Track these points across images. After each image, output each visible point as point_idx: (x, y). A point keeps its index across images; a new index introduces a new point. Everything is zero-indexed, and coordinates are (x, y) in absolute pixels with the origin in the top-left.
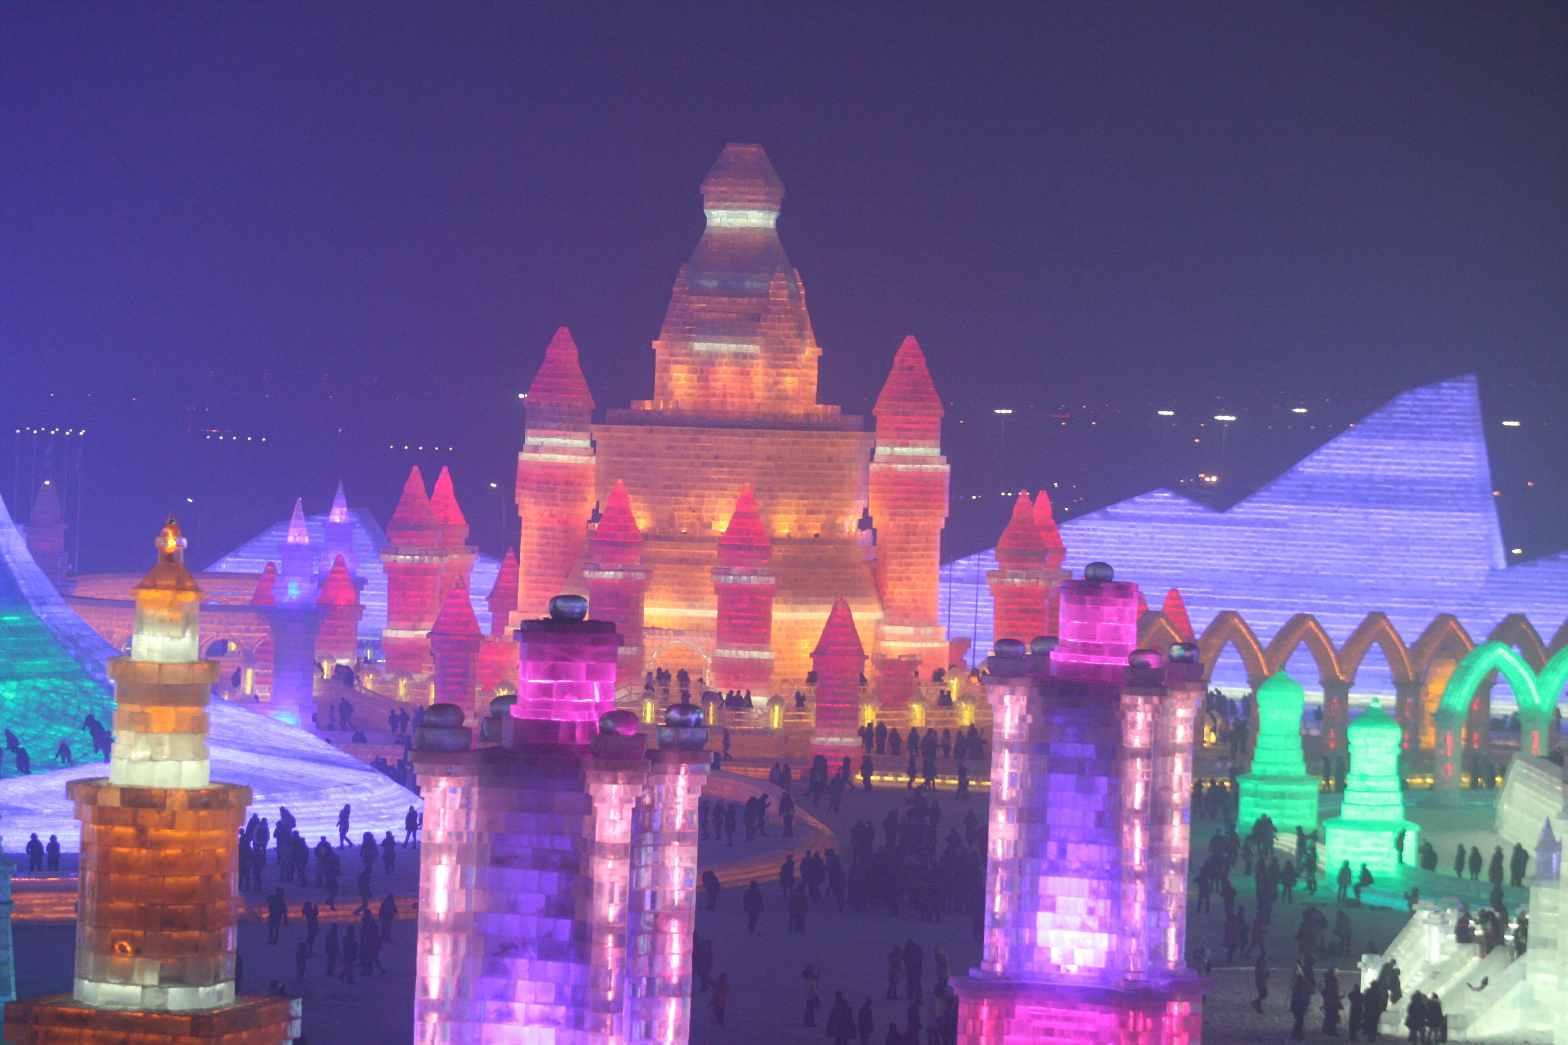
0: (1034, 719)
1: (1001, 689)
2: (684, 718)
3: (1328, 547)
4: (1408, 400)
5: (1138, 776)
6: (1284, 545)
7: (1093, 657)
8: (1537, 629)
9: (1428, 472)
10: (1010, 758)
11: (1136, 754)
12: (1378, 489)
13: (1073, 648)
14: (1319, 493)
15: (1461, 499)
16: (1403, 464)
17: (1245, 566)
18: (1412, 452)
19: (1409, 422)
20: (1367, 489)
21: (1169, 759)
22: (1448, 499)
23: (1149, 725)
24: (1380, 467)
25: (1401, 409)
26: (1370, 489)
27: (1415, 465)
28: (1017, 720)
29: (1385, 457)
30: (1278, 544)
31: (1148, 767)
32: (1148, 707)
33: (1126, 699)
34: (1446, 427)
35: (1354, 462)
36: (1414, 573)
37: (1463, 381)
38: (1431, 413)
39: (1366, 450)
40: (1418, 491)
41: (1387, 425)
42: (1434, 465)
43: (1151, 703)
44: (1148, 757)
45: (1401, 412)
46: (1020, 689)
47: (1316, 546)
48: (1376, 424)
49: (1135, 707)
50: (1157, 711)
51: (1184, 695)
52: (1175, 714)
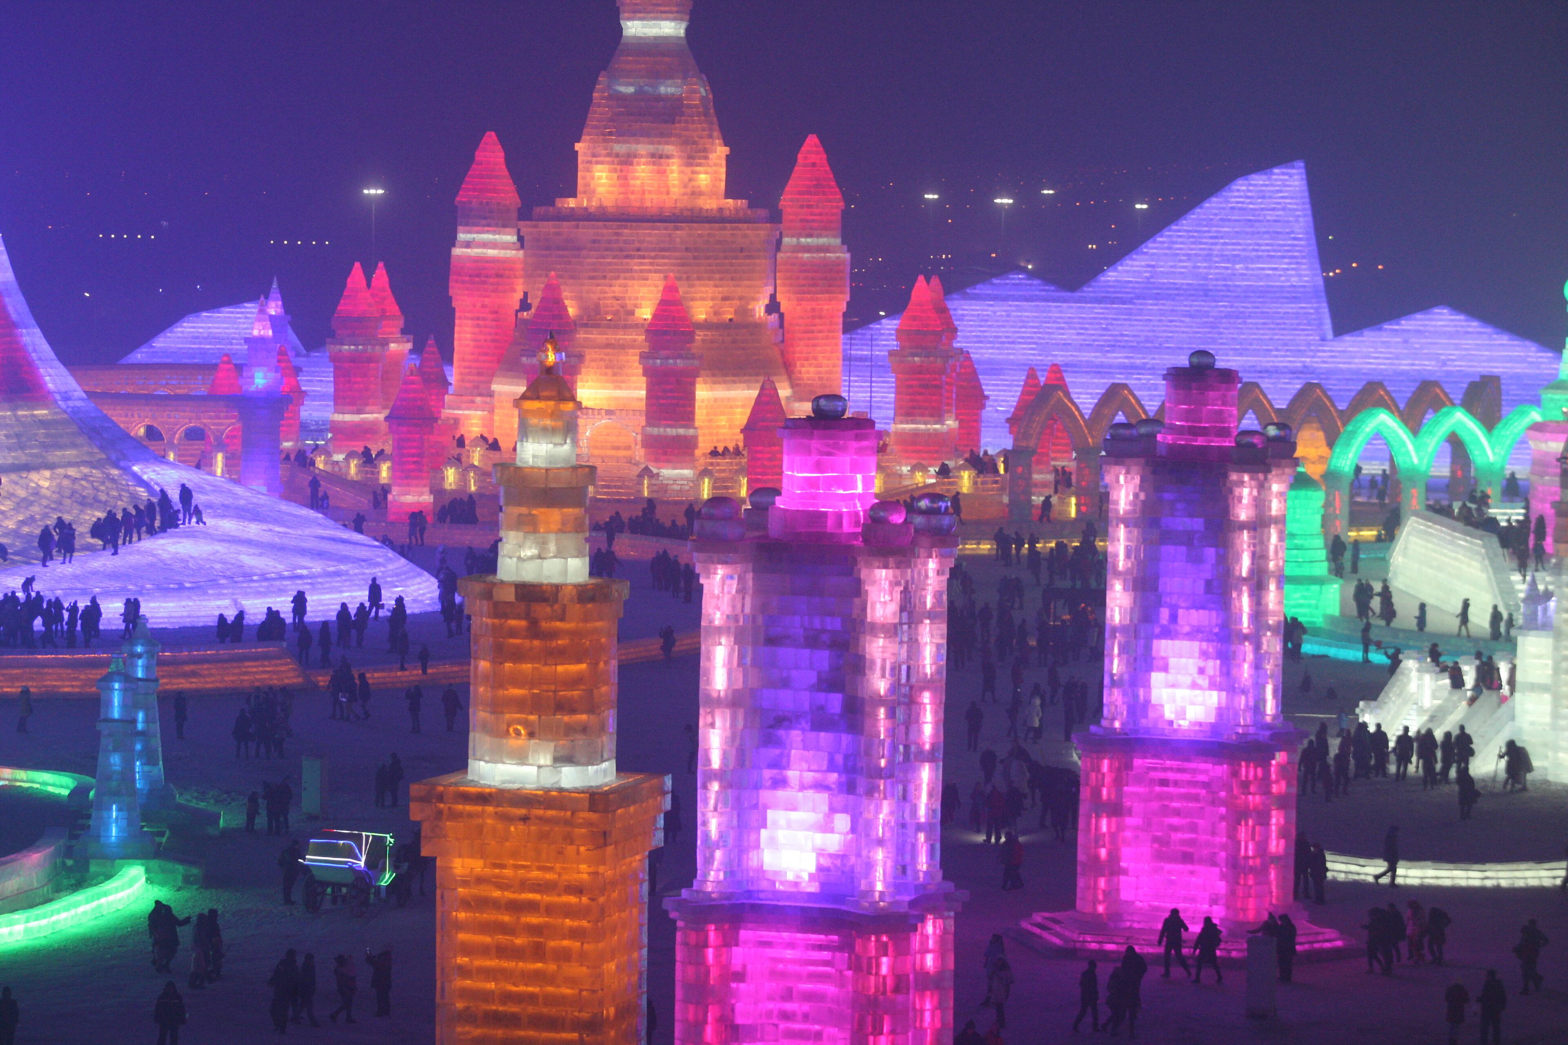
0: (1147, 495)
1: (1117, 469)
2: (935, 505)
3: (1171, 321)
4: (1242, 185)
5: (1245, 546)
6: (1130, 320)
7: (1200, 439)
8: (1393, 395)
9: (1263, 251)
10: (1125, 532)
11: (1242, 526)
12: (1217, 268)
13: (1179, 430)
14: (1162, 272)
15: (1292, 276)
16: (1239, 244)
17: (1095, 340)
18: (1247, 233)
19: (1244, 206)
20: (1205, 268)
21: (1266, 530)
22: (1281, 276)
23: (1255, 499)
24: (1218, 247)
25: (1237, 194)
26: (1210, 268)
27: (1250, 245)
28: (1131, 497)
29: (1222, 238)
30: (1125, 320)
31: (1254, 538)
32: (1253, 483)
33: (1234, 477)
34: (1278, 210)
35: (1193, 243)
36: (1251, 344)
37: (1293, 168)
38: (1263, 197)
39: (1205, 232)
40: (1253, 269)
41: (1224, 209)
42: (1267, 245)
43: (1257, 479)
44: (1255, 529)
45: (1236, 197)
46: (1134, 469)
47: (1160, 321)
48: (1214, 208)
49: (1241, 483)
50: (1262, 487)
51: (1280, 471)
52: (1270, 488)
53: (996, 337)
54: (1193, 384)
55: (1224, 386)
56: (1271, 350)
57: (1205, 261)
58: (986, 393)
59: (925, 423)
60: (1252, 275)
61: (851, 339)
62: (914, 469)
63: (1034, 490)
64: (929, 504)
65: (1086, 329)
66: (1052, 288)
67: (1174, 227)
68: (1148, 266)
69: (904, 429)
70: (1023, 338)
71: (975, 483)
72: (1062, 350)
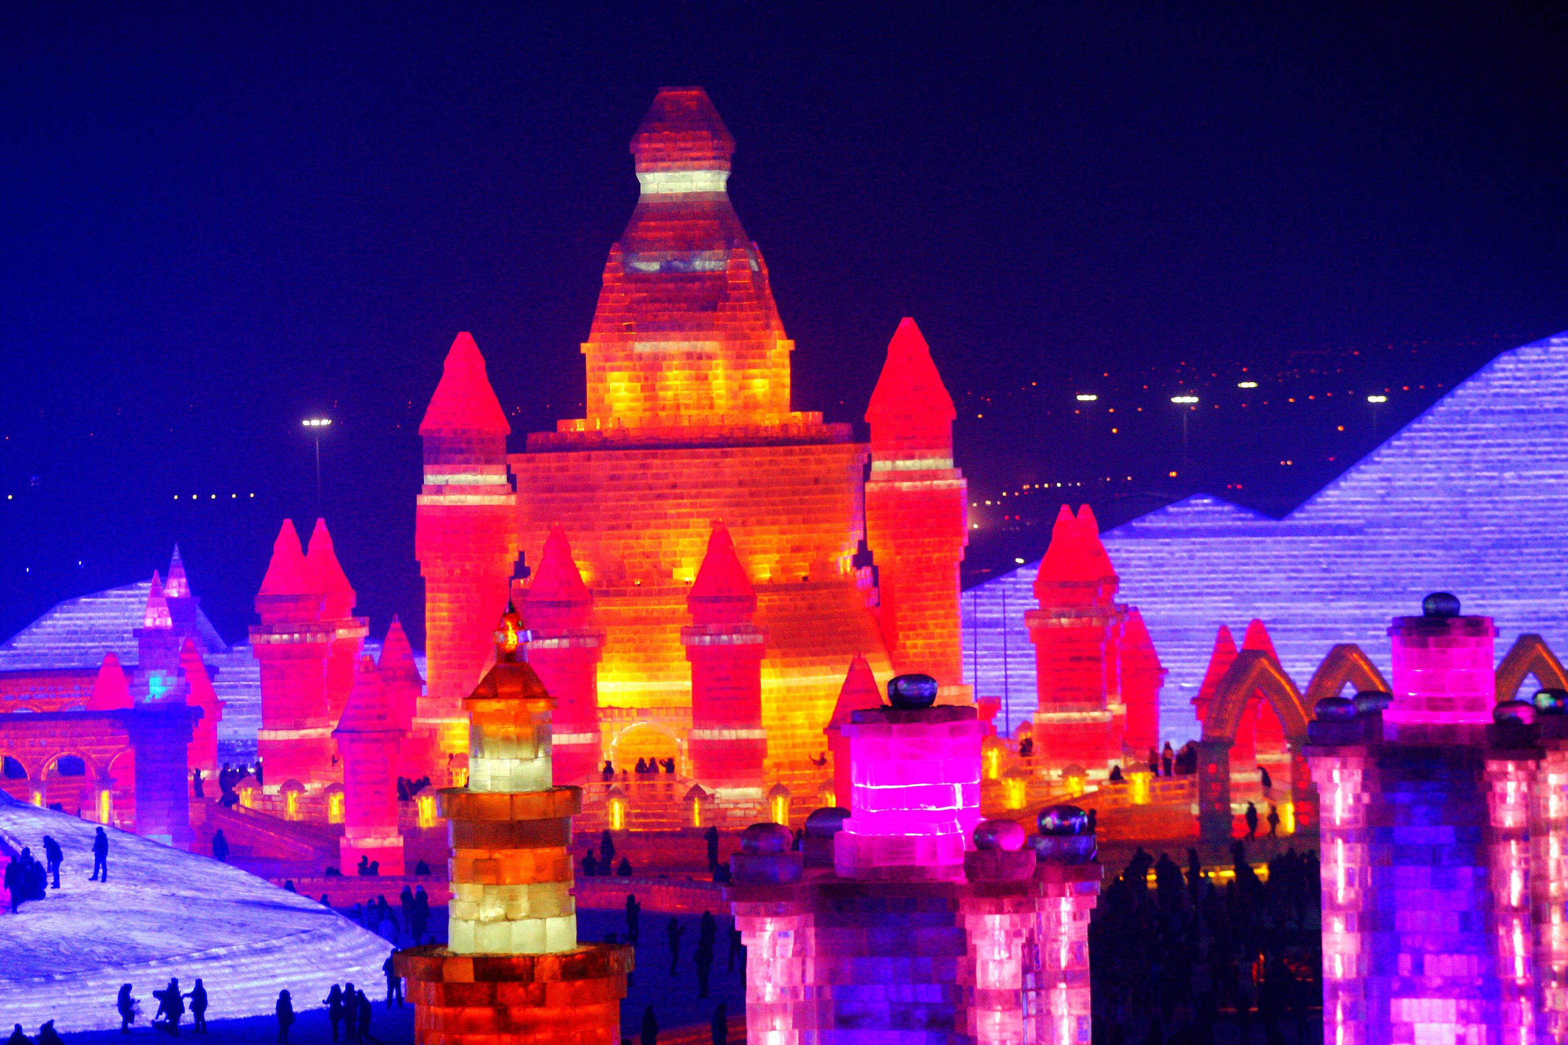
0: (1373, 797)
1: (1328, 762)
2: (1066, 823)
3: (1417, 555)
4: (1507, 362)
5: (1514, 863)
6: (1360, 556)
7: (1442, 714)
9: (1541, 453)
10: (1345, 849)
11: (1509, 835)
12: (1478, 478)
13: (1414, 704)
14: (1402, 488)
16: (1508, 445)
17: (1312, 586)
18: (1517, 429)
19: (1513, 391)
20: (1461, 478)
21: (1543, 839)
23: (1524, 797)
24: (1478, 450)
25: (1501, 375)
26: (1468, 478)
27: (1523, 445)
28: (1351, 801)
29: (1483, 437)
30: (1354, 556)
31: (1526, 850)
32: (1521, 774)
33: (1493, 766)
34: (1560, 394)
35: (1444, 446)
36: (1530, 583)
38: (1539, 378)
39: (1458, 430)
40: (1529, 478)
41: (1484, 396)
42: (1547, 444)
43: (1526, 769)
45: (1501, 379)
46: (1353, 761)
47: (1402, 556)
48: (1469, 396)
49: (1504, 775)
50: (1533, 779)
51: (1558, 756)
52: (1545, 781)
53: (1175, 587)
54: (1431, 639)
55: (1474, 639)
56: (1559, 590)
57: (1462, 469)
58: (1164, 665)
59: (1080, 710)
60: (1527, 486)
61: (975, 597)
62: (1066, 774)
63: (1232, 795)
64: (1057, 822)
65: (1298, 571)
66: (1250, 515)
67: (1416, 426)
68: (1383, 479)
69: (1051, 720)
70: (1213, 587)
71: (1152, 789)
72: (1268, 601)
